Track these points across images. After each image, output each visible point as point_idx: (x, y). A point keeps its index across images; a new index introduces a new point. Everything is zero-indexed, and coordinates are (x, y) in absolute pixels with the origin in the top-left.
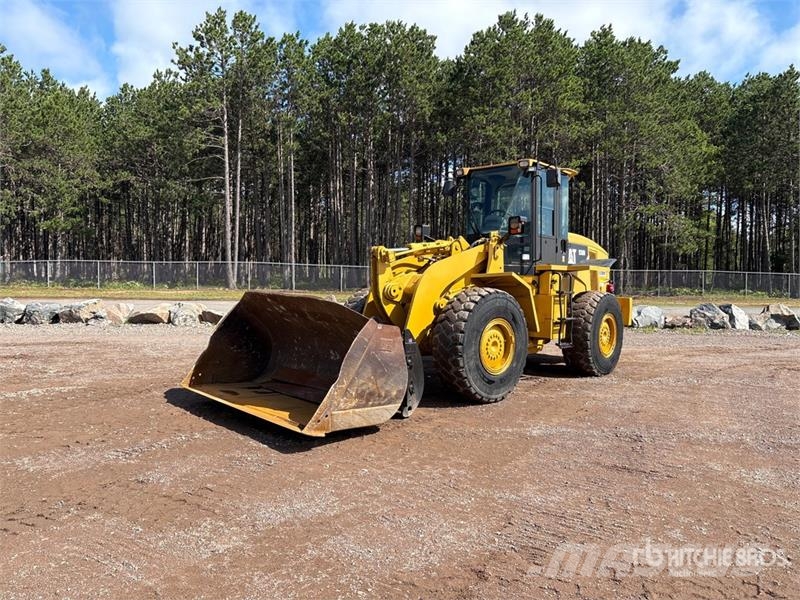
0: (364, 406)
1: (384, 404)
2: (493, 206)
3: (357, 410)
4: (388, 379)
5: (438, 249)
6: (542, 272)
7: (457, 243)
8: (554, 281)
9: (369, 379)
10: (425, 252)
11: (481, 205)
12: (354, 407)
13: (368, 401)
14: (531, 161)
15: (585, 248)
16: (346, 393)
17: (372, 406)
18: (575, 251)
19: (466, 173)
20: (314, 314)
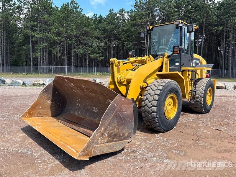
0: (111, 142)
1: (121, 140)
2: (161, 43)
3: (107, 144)
4: (124, 127)
5: (141, 60)
6: (184, 70)
7: (149, 58)
8: (189, 75)
9: (115, 126)
10: (135, 61)
11: (156, 42)
12: (106, 143)
13: (113, 138)
14: (181, 21)
15: (198, 60)
16: (102, 135)
17: (116, 141)
18: (195, 61)
19: (151, 28)
20: (87, 89)
